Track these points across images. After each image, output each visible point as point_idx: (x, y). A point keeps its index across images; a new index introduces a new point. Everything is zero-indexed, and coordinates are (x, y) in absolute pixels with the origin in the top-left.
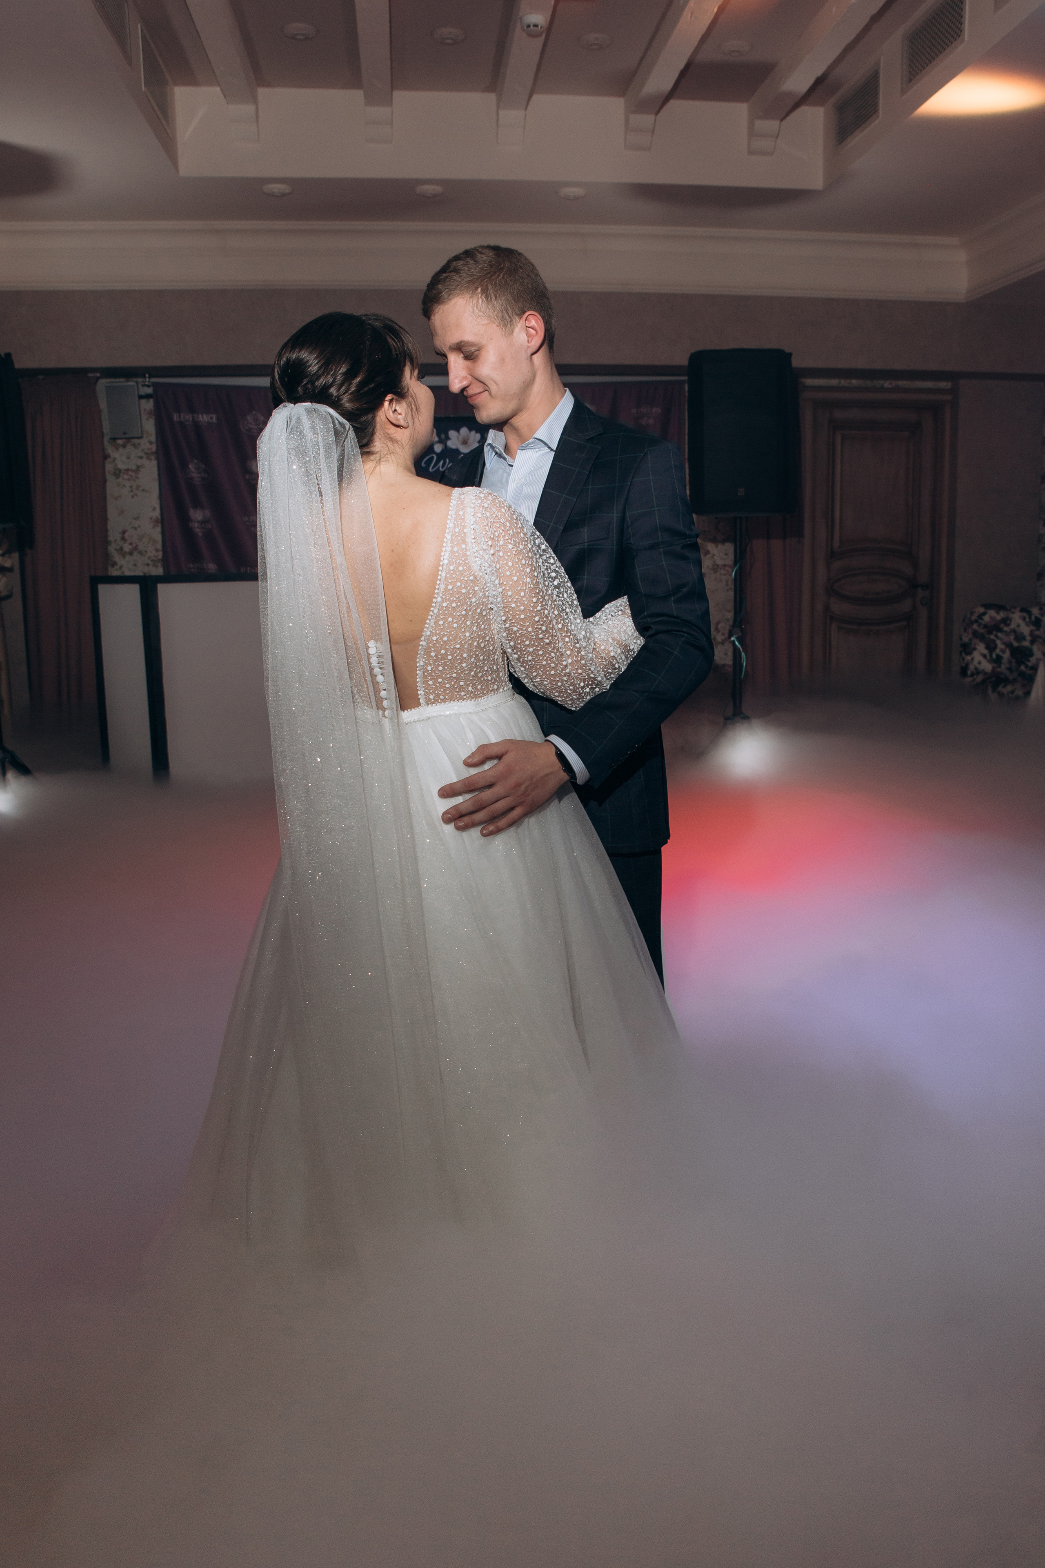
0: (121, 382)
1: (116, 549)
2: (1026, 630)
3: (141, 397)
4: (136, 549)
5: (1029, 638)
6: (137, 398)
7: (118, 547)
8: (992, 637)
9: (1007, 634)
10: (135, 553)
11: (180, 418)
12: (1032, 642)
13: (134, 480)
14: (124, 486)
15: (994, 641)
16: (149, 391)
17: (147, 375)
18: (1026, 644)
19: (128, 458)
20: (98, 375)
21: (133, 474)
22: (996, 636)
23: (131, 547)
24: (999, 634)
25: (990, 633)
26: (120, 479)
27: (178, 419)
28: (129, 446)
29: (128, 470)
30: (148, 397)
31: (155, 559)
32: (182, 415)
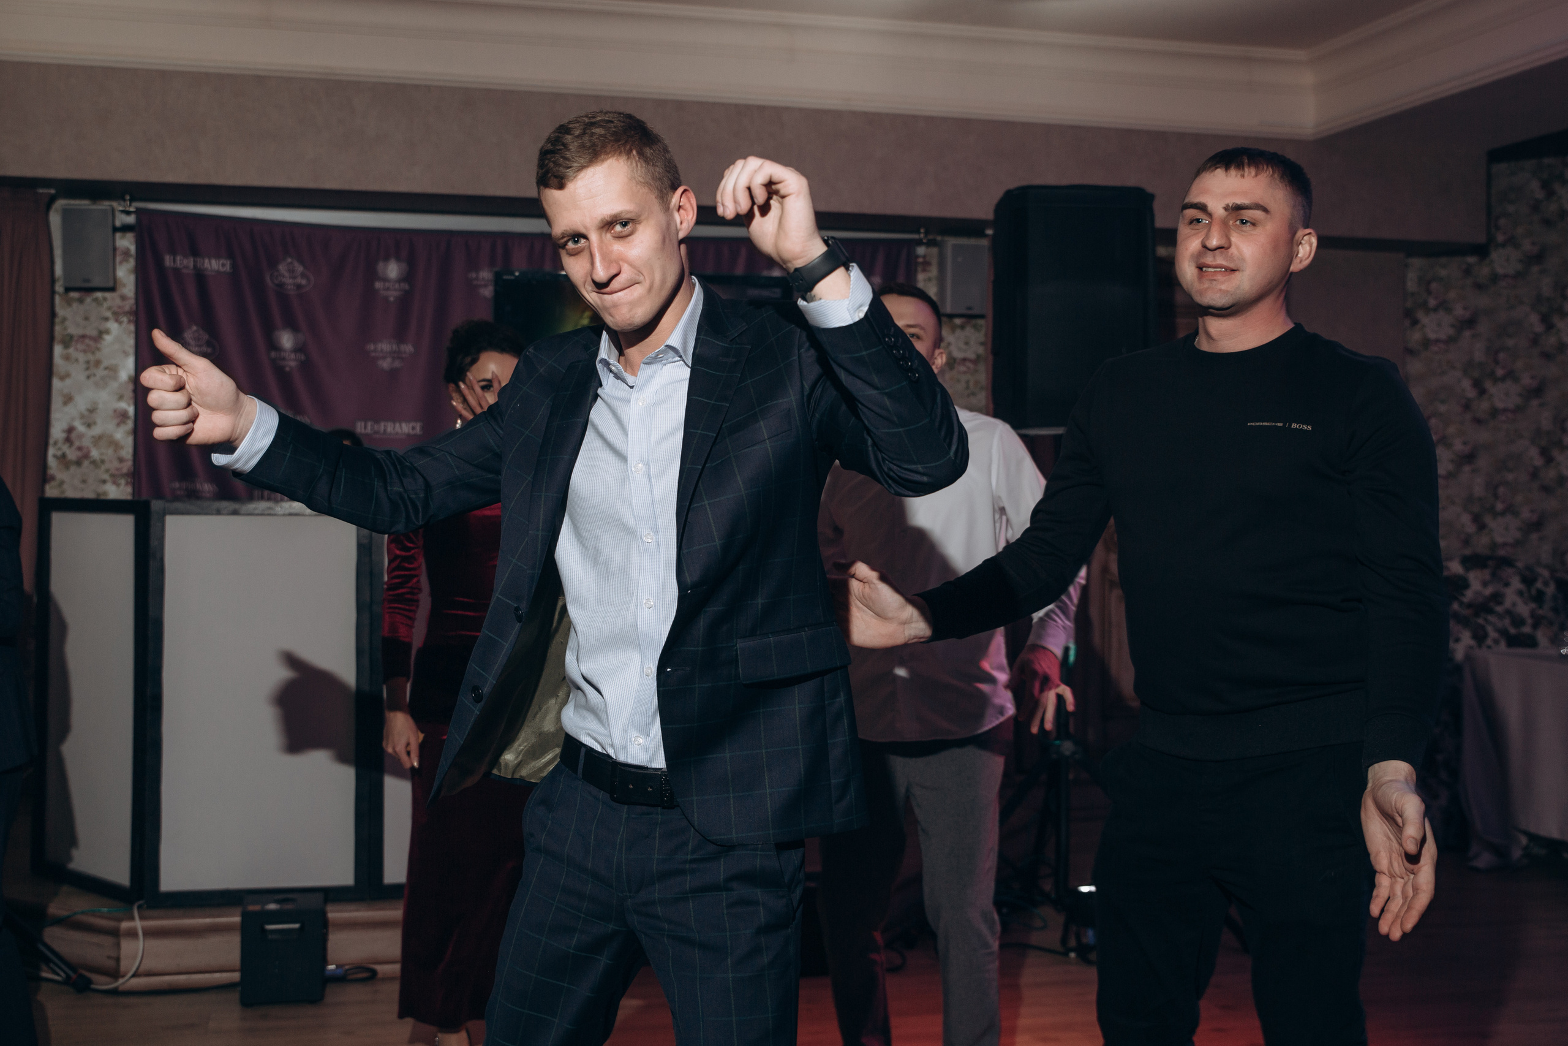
0: (84, 204)
1: (55, 456)
2: (1524, 609)
3: (115, 230)
4: (86, 456)
5: (1529, 621)
6: (110, 230)
7: (59, 453)
8: (1481, 621)
9: (1500, 617)
10: (86, 463)
11: (174, 261)
12: (1535, 626)
13: (93, 353)
14: (77, 360)
15: (1483, 627)
16: (131, 219)
17: (128, 197)
18: (1527, 629)
19: (86, 319)
20: (53, 191)
21: (92, 343)
22: (1486, 620)
23: (79, 454)
24: (1491, 618)
25: (1477, 615)
26: (71, 350)
27: (172, 264)
28: (88, 300)
29: (84, 337)
30: (126, 229)
31: (117, 472)
32: (178, 258)
